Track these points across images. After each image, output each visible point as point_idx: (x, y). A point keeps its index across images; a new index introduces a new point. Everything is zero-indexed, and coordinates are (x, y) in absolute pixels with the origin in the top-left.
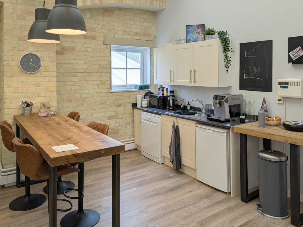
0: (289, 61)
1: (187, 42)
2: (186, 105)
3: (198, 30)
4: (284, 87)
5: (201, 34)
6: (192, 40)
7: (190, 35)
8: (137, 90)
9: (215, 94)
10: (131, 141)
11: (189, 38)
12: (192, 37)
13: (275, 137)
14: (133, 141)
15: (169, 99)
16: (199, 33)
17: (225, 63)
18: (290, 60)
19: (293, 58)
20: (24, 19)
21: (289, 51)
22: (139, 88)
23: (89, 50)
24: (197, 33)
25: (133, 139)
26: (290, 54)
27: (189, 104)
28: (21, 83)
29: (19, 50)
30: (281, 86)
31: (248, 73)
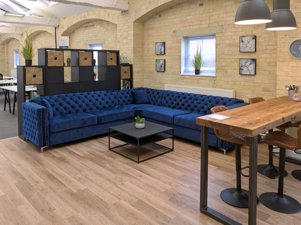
20: (295, 8)
28: (291, 68)
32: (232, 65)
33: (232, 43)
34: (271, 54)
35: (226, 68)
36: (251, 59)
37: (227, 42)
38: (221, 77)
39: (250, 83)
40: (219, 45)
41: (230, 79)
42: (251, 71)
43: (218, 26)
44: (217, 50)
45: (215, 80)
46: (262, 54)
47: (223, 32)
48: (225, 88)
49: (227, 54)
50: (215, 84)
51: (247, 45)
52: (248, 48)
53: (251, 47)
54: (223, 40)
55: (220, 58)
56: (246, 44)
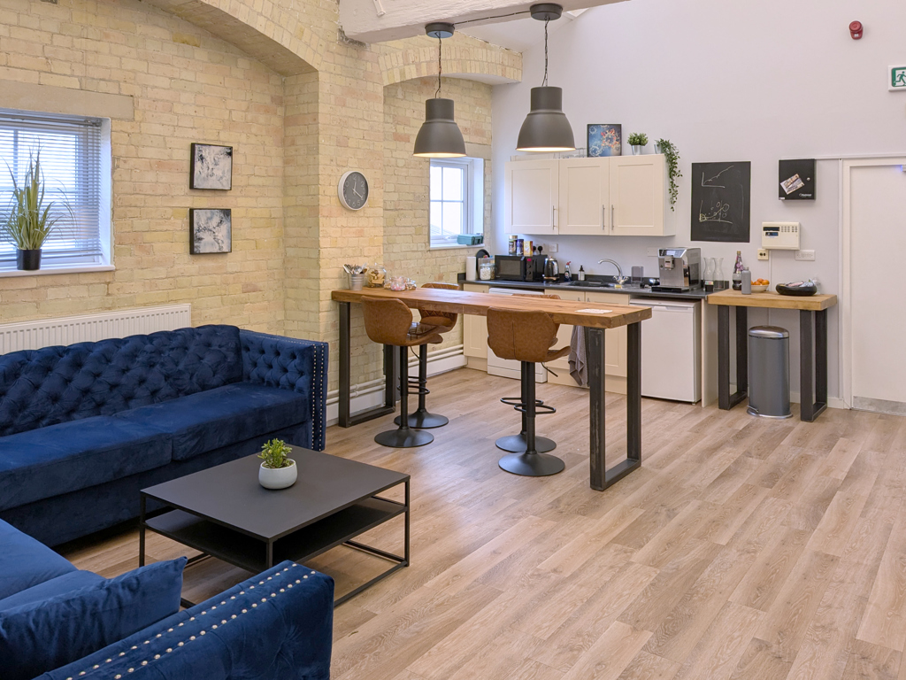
0: (780, 196)
1: (589, 155)
2: (575, 273)
3: (609, 134)
4: (771, 234)
5: (615, 141)
6: (599, 152)
7: (595, 142)
8: (465, 246)
9: (661, 248)
10: (456, 350)
11: (593, 147)
12: (599, 147)
13: (780, 303)
14: (461, 351)
15: (548, 261)
16: (611, 140)
17: (670, 195)
18: (782, 193)
19: (786, 191)
20: (344, 106)
21: (781, 181)
22: (470, 242)
23: (401, 163)
24: (608, 138)
25: (461, 346)
26: (782, 184)
27: (582, 270)
28: (339, 229)
29: (338, 165)
30: (767, 233)
31: (707, 212)
32: (165, 228)
33: (166, 158)
34: (257, 197)
35: (148, 237)
36: (222, 210)
37: (151, 153)
38: (132, 270)
39: (215, 276)
40: (125, 162)
41: (162, 272)
42: (223, 242)
43: (120, 94)
44: (117, 177)
45: (108, 283)
46: (239, 197)
47: (137, 118)
48: (145, 305)
49: (151, 193)
50: (108, 294)
51: (214, 171)
52: (214, 178)
53: (221, 178)
54: (137, 147)
55: (126, 206)
56: (211, 167)
